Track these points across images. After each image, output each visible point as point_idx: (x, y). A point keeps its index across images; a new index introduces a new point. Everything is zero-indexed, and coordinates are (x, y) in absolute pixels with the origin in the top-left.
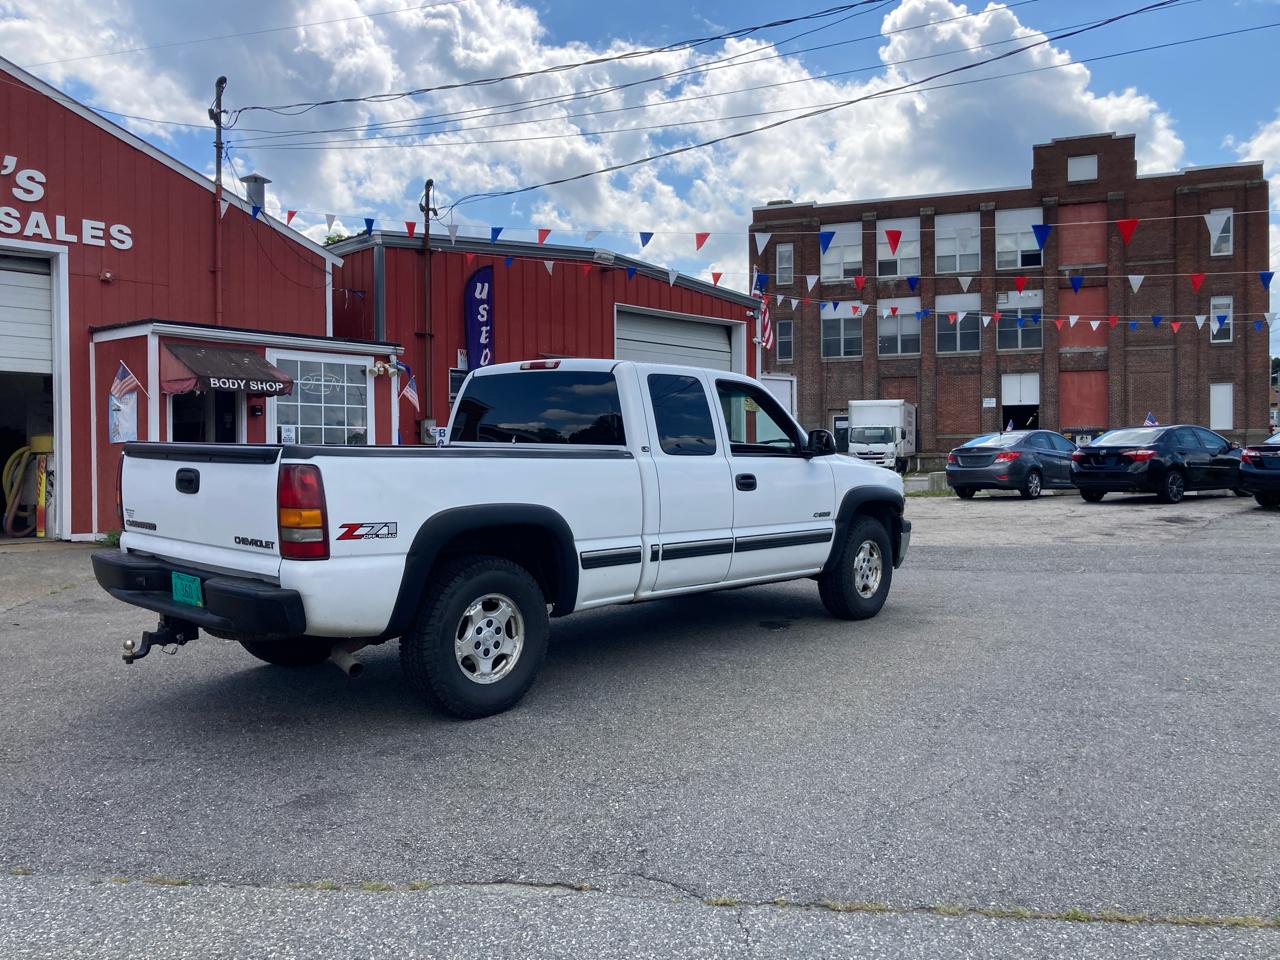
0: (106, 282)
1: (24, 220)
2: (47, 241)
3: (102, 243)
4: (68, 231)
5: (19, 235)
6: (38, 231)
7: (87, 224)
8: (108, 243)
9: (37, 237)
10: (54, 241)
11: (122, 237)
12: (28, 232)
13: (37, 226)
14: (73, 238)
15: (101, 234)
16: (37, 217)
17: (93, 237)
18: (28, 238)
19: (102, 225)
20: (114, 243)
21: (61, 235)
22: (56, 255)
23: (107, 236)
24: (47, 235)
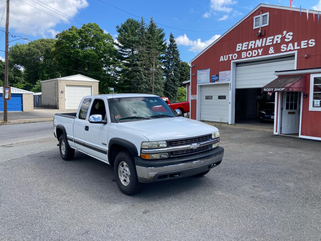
0: (306, 58)
1: (287, 47)
2: (293, 50)
3: (306, 47)
4: (298, 46)
5: (286, 51)
6: (290, 48)
7: (302, 42)
8: (308, 46)
9: (290, 50)
10: (294, 50)
11: (312, 43)
12: (288, 50)
13: (290, 47)
14: (299, 48)
15: (306, 44)
16: (290, 45)
17: (304, 45)
18: (288, 51)
19: (306, 41)
20: (310, 46)
21: (296, 48)
22: (294, 53)
23: (308, 44)
24: (292, 48)
